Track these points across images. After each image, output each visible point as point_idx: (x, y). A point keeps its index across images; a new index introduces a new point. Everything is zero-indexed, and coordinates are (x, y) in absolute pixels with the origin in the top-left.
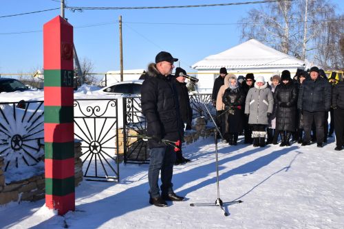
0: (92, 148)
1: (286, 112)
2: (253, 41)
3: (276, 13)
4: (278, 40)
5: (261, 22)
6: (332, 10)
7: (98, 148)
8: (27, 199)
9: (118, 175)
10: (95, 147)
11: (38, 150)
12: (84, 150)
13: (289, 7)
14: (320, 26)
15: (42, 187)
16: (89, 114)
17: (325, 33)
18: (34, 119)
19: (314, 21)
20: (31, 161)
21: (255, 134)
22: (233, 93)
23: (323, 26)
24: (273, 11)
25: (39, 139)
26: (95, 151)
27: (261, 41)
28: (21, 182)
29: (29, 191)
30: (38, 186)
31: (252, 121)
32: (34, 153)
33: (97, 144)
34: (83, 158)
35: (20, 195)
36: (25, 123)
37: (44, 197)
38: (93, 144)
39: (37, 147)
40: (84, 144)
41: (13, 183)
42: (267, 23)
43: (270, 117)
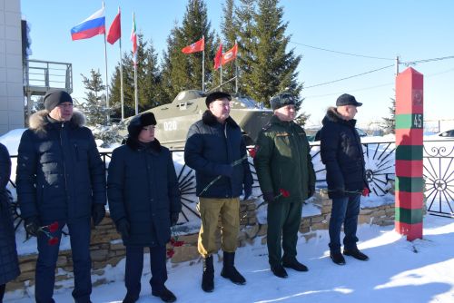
0: (436, 186)
7: (444, 186)
8: (377, 223)
10: (440, 185)
11: (386, 184)
12: (428, 187)
15: (390, 215)
16: (434, 154)
18: (383, 157)
20: (380, 192)
25: (387, 175)
26: (439, 189)
28: (373, 208)
29: (379, 217)
30: (386, 214)
32: (382, 186)
33: (442, 182)
34: (427, 194)
35: (372, 219)
36: (376, 160)
37: (393, 223)
38: (437, 182)
39: (385, 181)
40: (428, 181)
41: (367, 208)
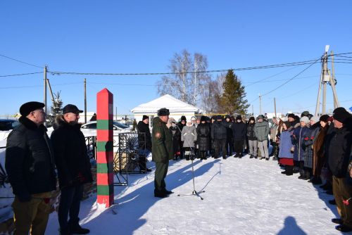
1: (204, 140)
2: (168, 95)
3: (178, 78)
4: (179, 94)
5: (169, 84)
6: (210, 78)
9: (127, 181)
13: (185, 75)
14: (203, 86)
17: (208, 91)
19: (200, 85)
21: (187, 153)
22: (174, 129)
23: (205, 87)
24: (176, 77)
27: (170, 94)
31: (185, 145)
42: (173, 84)
43: (196, 143)
